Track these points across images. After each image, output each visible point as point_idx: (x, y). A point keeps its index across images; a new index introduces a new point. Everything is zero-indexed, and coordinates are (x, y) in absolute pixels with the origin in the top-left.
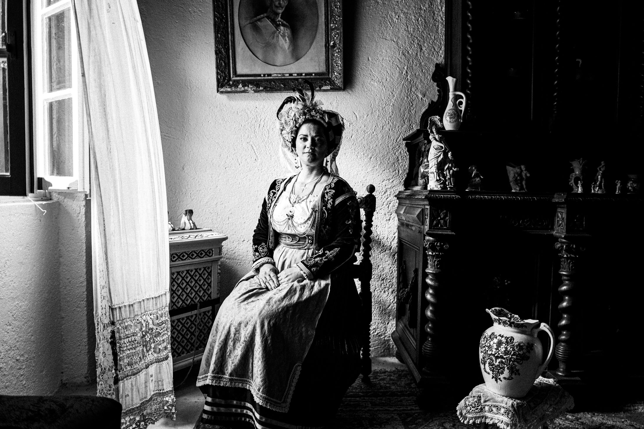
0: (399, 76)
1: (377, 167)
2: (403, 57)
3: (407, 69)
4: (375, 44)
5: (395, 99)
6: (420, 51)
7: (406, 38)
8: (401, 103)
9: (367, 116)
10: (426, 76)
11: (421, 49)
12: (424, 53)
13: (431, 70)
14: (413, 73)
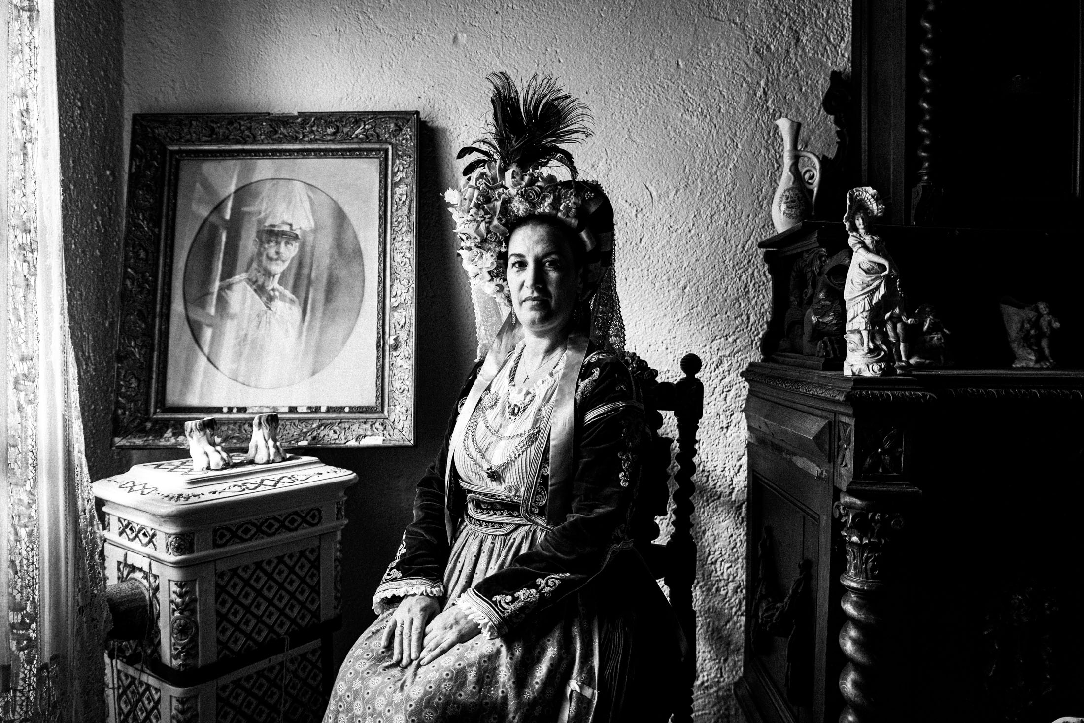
0: (748, 101)
1: (699, 308)
2: (757, 59)
3: (767, 85)
4: (692, 30)
5: (738, 153)
6: (796, 44)
7: (763, 16)
8: (754, 162)
9: (676, 192)
10: (809, 100)
11: (798, 40)
12: (803, 49)
13: (820, 87)
14: (779, 94)
